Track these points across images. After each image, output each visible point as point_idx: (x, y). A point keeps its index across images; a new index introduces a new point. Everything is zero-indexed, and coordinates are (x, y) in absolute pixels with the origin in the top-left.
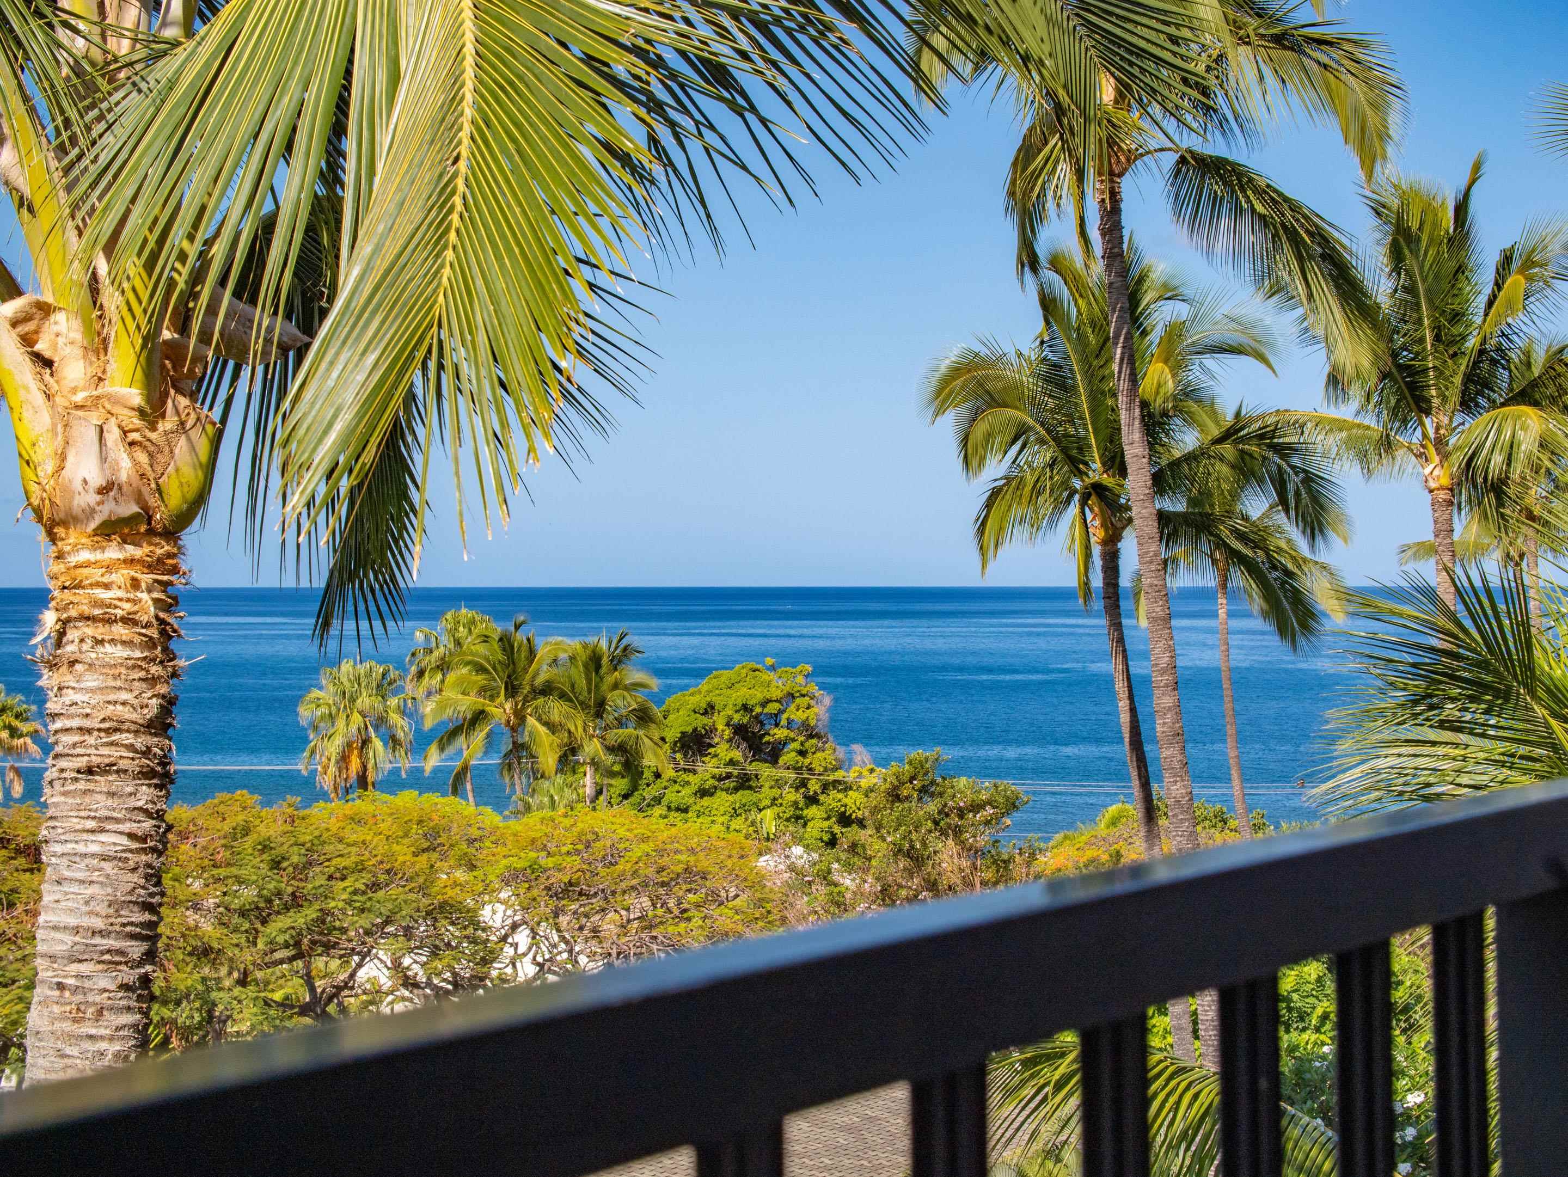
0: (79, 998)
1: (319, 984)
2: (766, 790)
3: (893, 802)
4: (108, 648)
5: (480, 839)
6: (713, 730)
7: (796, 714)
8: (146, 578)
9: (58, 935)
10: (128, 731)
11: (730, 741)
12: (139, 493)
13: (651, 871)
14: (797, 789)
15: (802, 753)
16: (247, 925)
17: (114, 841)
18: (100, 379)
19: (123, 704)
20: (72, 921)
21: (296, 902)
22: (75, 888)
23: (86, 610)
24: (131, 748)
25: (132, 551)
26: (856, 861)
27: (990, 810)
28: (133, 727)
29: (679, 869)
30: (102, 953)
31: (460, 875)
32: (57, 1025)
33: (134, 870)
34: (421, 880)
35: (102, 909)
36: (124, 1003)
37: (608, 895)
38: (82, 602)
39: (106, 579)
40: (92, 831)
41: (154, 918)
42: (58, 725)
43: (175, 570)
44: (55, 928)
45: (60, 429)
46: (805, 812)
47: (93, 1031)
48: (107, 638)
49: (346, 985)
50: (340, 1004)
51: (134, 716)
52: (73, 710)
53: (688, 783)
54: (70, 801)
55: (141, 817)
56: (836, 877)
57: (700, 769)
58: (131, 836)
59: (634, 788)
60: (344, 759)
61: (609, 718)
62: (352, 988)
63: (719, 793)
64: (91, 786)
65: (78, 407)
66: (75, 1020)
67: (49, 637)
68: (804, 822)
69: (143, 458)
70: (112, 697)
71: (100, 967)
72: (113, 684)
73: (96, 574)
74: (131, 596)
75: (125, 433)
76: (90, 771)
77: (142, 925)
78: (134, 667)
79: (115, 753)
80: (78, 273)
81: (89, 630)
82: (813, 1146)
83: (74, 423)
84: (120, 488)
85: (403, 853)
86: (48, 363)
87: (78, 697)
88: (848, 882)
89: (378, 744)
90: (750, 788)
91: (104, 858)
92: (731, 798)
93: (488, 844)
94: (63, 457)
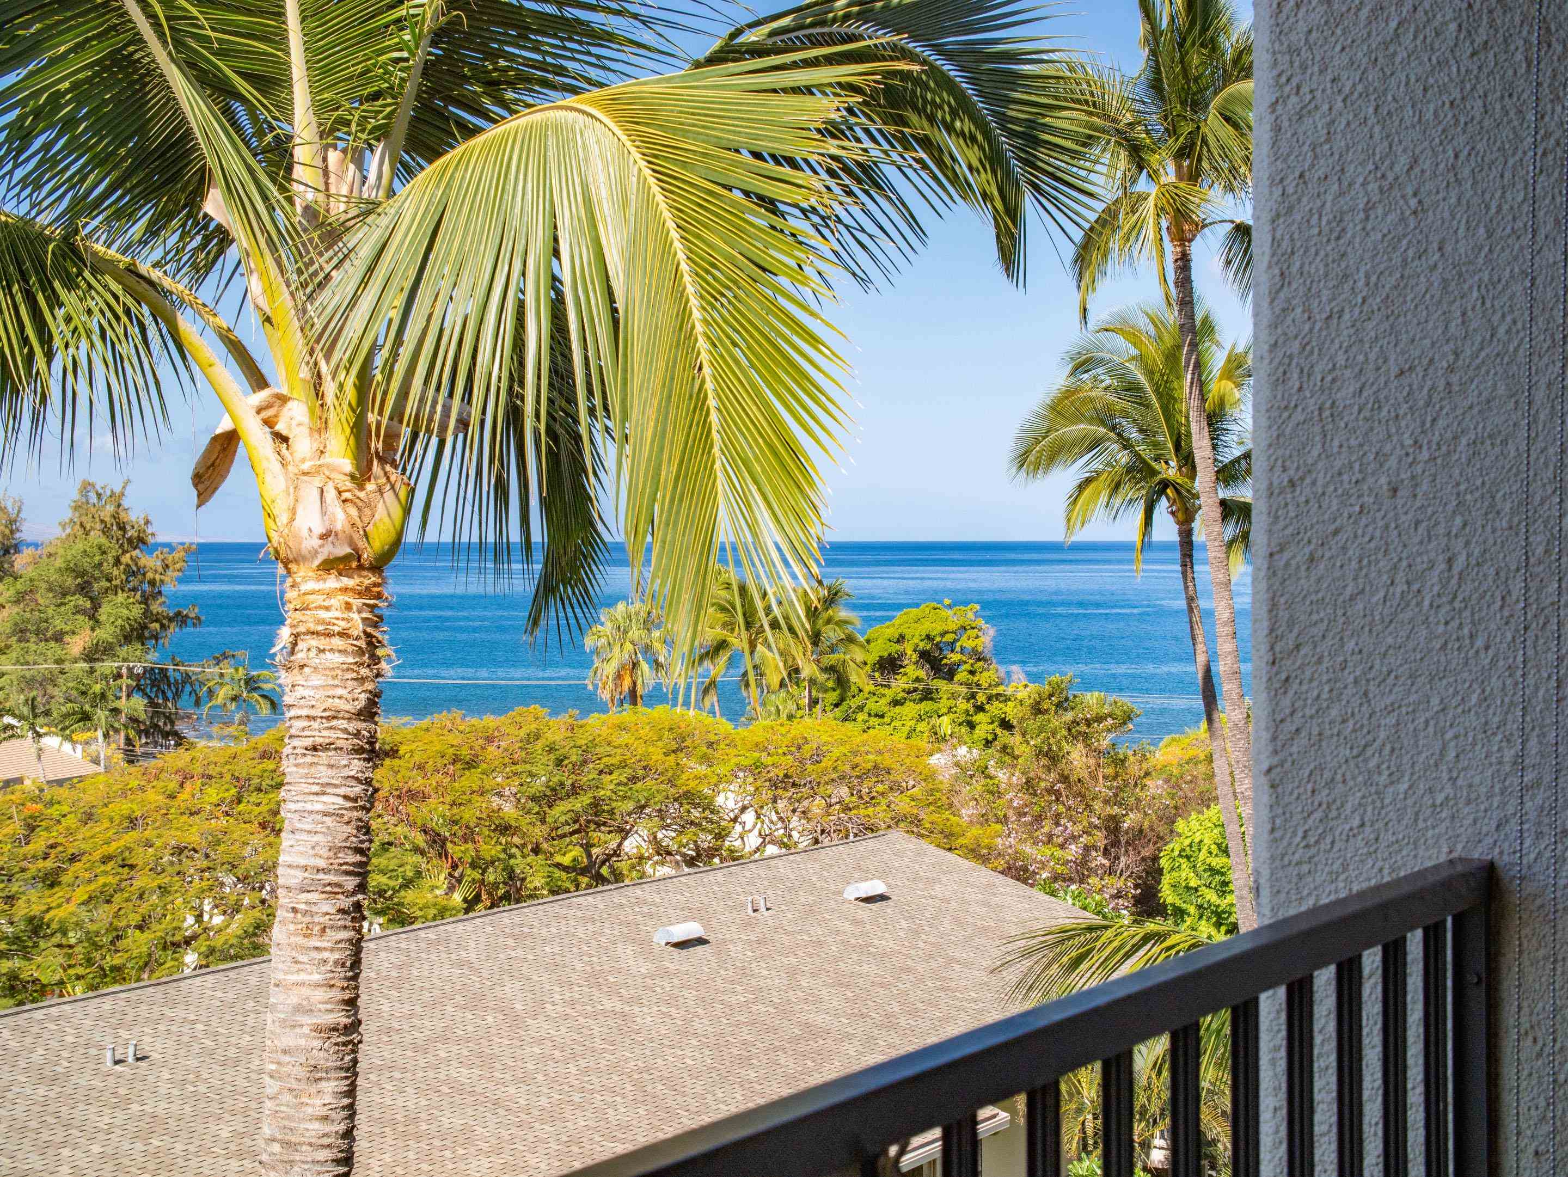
0: (307, 919)
1: (595, 851)
2: (944, 701)
3: (1036, 715)
4: (329, 655)
5: (718, 742)
6: (903, 654)
7: (967, 642)
8: (357, 602)
9: (292, 872)
10: (343, 718)
11: (916, 663)
12: (351, 538)
13: (847, 768)
14: (968, 700)
15: (972, 673)
16: (536, 809)
17: (333, 801)
18: (322, 452)
19: (340, 697)
20: (303, 862)
21: (575, 790)
22: (305, 837)
23: (313, 627)
24: (345, 731)
25: (347, 582)
26: (1007, 759)
27: (1110, 721)
28: (347, 715)
29: (869, 766)
30: (325, 886)
31: (702, 769)
32: (293, 939)
33: (348, 823)
34: (670, 774)
35: (324, 852)
36: (341, 923)
37: (814, 788)
38: (309, 621)
39: (326, 604)
40: (317, 794)
41: (364, 859)
42: (292, 713)
43: (379, 596)
44: (290, 866)
45: (292, 490)
46: (974, 718)
47: (318, 944)
48: (327, 648)
49: (616, 853)
50: (611, 867)
51: (348, 707)
52: (302, 702)
53: (884, 695)
54: (301, 771)
55: (354, 783)
56: (992, 771)
57: (893, 685)
58: (346, 797)
59: (842, 699)
60: (619, 677)
61: (824, 645)
62: (619, 856)
63: (908, 703)
64: (315, 760)
65: (304, 474)
66: (305, 936)
67: (284, 647)
68: (972, 726)
69: (353, 511)
70: (330, 693)
71: (324, 896)
72: (332, 682)
73: (319, 600)
74: (345, 616)
75: (340, 493)
76: (315, 749)
77: (354, 864)
78: (348, 670)
79: (333, 734)
80: (305, 373)
81: (314, 642)
82: (963, 983)
83: (302, 486)
84: (336, 535)
85: (656, 755)
86: (285, 439)
87: (306, 693)
88: (1002, 776)
89: (644, 666)
90: (932, 699)
91: (326, 814)
92: (917, 707)
93: (722, 746)
94: (293, 511)
